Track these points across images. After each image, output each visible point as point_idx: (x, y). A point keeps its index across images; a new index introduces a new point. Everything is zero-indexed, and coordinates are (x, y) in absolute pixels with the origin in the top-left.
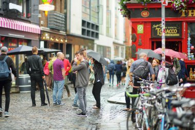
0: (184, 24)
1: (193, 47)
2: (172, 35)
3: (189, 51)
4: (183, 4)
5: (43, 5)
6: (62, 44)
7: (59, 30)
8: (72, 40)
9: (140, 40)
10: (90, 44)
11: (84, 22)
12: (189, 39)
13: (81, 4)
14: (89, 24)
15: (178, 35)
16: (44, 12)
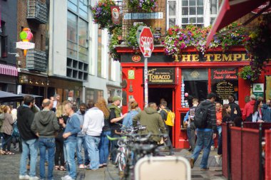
0: (178, 69)
1: (187, 94)
2: (165, 81)
3: (183, 98)
4: (175, 48)
5: (21, 42)
6: (42, 88)
7: (40, 71)
8: (54, 83)
9: (131, 86)
10: (77, 88)
11: (69, 61)
12: (183, 85)
13: (66, 39)
14: (75, 62)
15: (171, 81)
16: (23, 50)
